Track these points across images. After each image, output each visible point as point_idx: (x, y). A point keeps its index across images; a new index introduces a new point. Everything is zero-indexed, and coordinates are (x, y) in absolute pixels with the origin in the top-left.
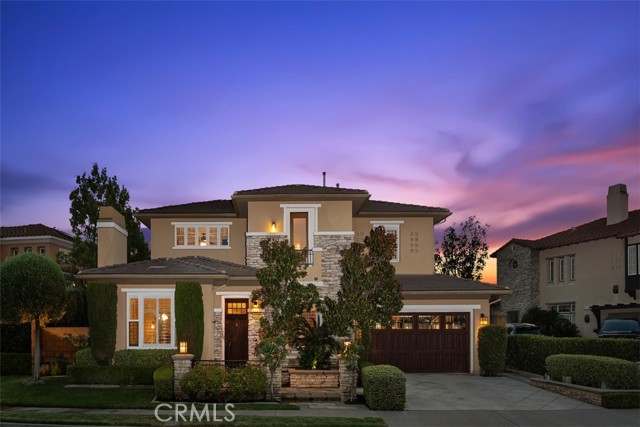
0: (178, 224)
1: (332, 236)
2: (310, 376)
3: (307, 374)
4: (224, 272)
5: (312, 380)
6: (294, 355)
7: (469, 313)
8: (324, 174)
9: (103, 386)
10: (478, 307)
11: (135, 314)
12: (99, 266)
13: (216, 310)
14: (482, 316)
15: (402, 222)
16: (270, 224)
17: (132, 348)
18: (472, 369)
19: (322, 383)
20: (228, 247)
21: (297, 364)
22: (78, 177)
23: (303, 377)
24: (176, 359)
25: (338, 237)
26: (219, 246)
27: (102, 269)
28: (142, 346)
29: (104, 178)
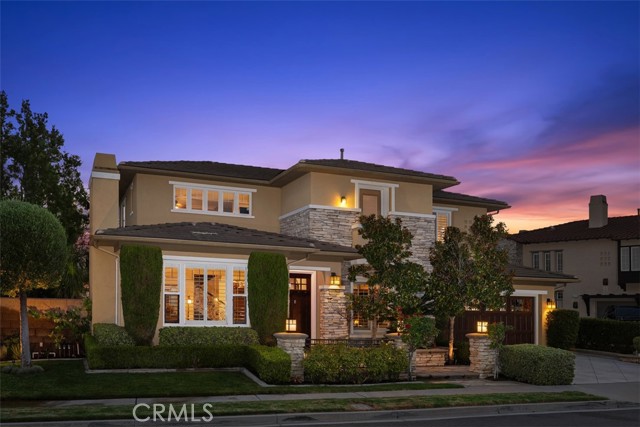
0: (178, 184)
6: (381, 334)
8: (342, 150)
10: (545, 292)
14: (548, 300)
15: (456, 209)
16: (339, 198)
17: (168, 325)
19: (428, 362)
20: (249, 216)
24: (281, 337)
25: (418, 219)
26: (237, 214)
28: (183, 323)
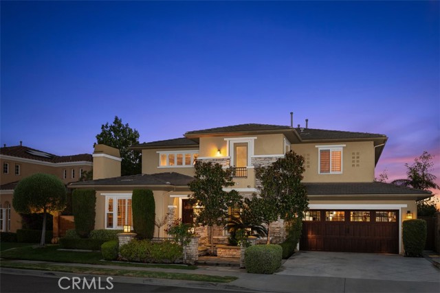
0: (161, 153)
1: (265, 158)
2: (232, 250)
3: (231, 249)
4: (168, 183)
5: (235, 253)
7: (398, 210)
9: (77, 250)
11: (111, 208)
12: (94, 179)
13: (169, 206)
14: (408, 212)
15: (345, 145)
16: (216, 151)
17: (108, 229)
18: (400, 251)
21: (226, 242)
22: (103, 126)
23: (227, 250)
24: (121, 236)
25: (271, 158)
26: (184, 166)
27: (95, 181)
28: (116, 228)
29: (120, 125)
